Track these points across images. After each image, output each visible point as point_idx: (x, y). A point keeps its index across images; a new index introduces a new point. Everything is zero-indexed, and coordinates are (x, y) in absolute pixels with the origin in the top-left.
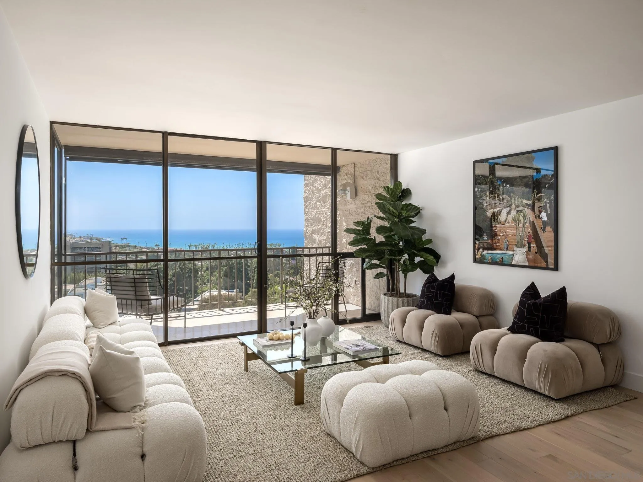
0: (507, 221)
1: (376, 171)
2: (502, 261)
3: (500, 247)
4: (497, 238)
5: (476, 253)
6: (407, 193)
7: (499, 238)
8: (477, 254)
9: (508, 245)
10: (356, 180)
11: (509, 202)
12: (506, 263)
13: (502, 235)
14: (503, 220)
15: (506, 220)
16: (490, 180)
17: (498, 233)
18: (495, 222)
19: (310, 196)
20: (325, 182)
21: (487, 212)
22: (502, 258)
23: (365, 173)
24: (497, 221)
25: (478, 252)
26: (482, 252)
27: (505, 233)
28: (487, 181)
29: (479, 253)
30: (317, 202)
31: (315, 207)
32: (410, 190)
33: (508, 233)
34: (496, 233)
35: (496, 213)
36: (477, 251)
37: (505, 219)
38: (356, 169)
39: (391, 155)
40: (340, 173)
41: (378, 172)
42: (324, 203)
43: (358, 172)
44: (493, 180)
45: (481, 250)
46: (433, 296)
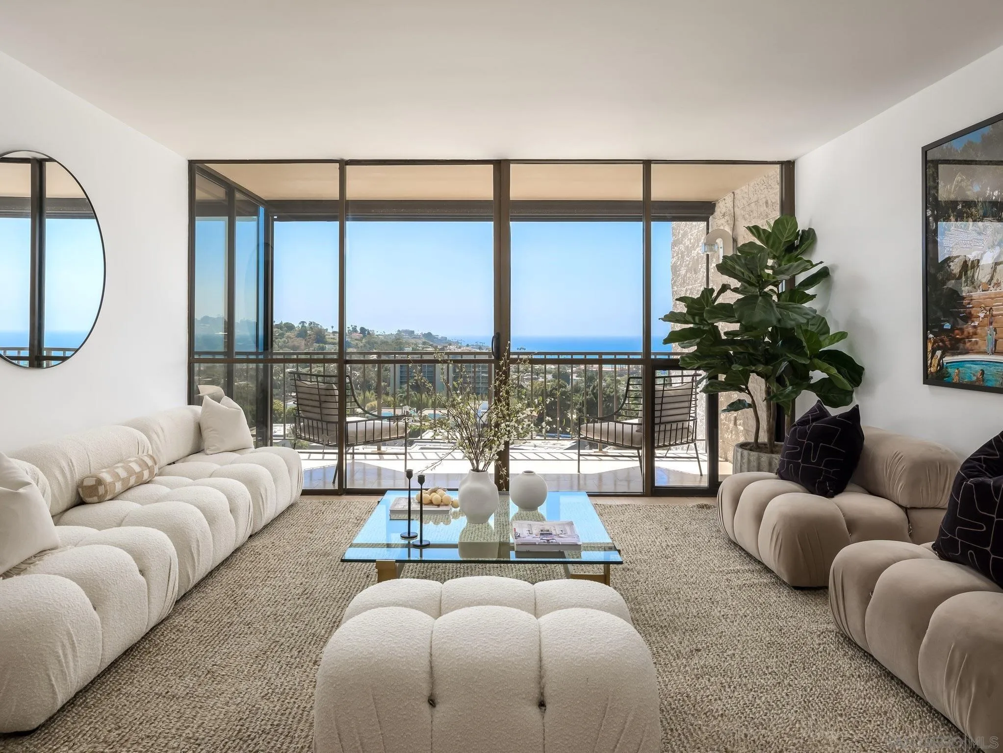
0: (994, 281)
1: (764, 200)
2: (983, 380)
3: (976, 347)
4: (973, 324)
5: (929, 362)
6: (808, 238)
7: (976, 323)
8: (931, 363)
9: (996, 341)
10: (737, 223)
11: (998, 233)
12: (989, 384)
13: (982, 315)
14: (985, 280)
15: (992, 279)
16: (956, 186)
17: (973, 311)
18: (967, 285)
19: (679, 263)
20: (697, 235)
21: (951, 264)
22: (983, 373)
23: (748, 209)
24: (973, 283)
25: (932, 358)
26: (942, 358)
27: (990, 311)
28: (950, 189)
29: (935, 362)
30: (687, 272)
31: (684, 282)
32: (813, 230)
33: (997, 310)
34: (970, 313)
35: (970, 265)
36: (930, 356)
37: (988, 277)
38: (737, 202)
39: (781, 163)
40: (716, 214)
41: (767, 203)
42: (696, 273)
43: (738, 208)
44: (964, 184)
45: (939, 353)
46: (800, 452)
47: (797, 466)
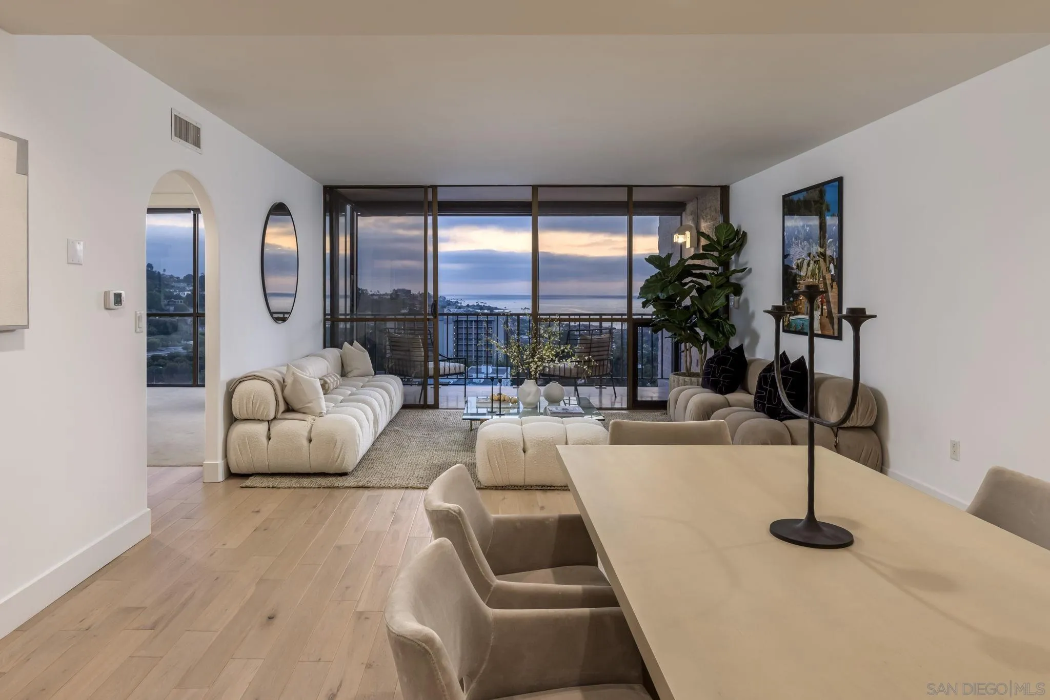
1: (714, 208)
2: (803, 329)
3: (802, 311)
4: (800, 299)
8: (785, 320)
10: (699, 221)
12: (805, 331)
14: (804, 275)
15: (807, 274)
22: (803, 325)
23: (705, 212)
25: (786, 317)
26: (789, 317)
29: (787, 319)
38: (699, 206)
39: (722, 187)
40: (687, 211)
41: (716, 210)
43: (700, 209)
45: (788, 314)
46: (710, 372)
47: (709, 379)
